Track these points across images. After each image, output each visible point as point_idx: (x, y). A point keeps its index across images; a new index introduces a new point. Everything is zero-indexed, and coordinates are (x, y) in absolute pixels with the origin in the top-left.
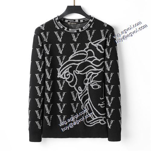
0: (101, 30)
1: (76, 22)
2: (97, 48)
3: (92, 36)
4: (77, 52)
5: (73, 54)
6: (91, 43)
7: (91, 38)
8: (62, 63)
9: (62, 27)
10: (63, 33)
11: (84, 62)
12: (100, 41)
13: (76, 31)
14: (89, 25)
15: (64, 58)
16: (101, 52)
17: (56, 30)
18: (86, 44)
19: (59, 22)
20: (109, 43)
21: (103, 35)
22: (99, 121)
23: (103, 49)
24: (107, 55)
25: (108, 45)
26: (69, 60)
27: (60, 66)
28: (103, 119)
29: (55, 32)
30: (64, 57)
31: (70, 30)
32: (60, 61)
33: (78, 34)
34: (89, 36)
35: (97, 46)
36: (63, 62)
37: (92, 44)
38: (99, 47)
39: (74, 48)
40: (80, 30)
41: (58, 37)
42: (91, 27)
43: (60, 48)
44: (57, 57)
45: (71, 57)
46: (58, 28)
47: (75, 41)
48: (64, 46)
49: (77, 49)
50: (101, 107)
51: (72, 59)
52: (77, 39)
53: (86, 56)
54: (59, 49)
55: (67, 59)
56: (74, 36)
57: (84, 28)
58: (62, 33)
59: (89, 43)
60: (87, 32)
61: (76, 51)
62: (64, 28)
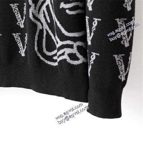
22: (63, 54)
28: (75, 48)
50: (67, 11)
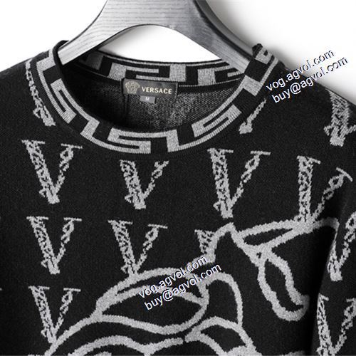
0: (301, 159)
1: (171, 79)
2: (261, 278)
3: (240, 191)
4: (147, 275)
5: (121, 285)
6: (228, 235)
7: (231, 203)
8: (55, 330)
9: (68, 116)
10: (71, 155)
11: (179, 341)
12: (283, 231)
13: (145, 148)
14: (234, 113)
15: (67, 301)
16: (281, 312)
17: (37, 130)
18: (200, 233)
19: (58, 85)
20: (338, 265)
21: (305, 196)
23: (295, 296)
24: (322, 343)
25: (336, 276)
26: (97, 316)
27: (48, 346)
29: (27, 143)
30: (70, 292)
31: (114, 134)
32: (46, 316)
33: (159, 168)
34: (222, 184)
35: (263, 260)
36: (60, 321)
37: (238, 238)
38: (274, 276)
39: (127, 250)
40: (173, 144)
41: (43, 173)
42: (245, 128)
43: (48, 241)
44: (33, 288)
45: (111, 297)
46: (49, 121)
47: (140, 205)
48: (72, 228)
49: (143, 257)
51: (112, 310)
52: (147, 193)
53: (197, 307)
54: (46, 245)
55: (83, 307)
56: (132, 179)
57: (198, 128)
58: (68, 154)
59: (222, 231)
60: (217, 157)
61: (137, 267)
62: (79, 123)
